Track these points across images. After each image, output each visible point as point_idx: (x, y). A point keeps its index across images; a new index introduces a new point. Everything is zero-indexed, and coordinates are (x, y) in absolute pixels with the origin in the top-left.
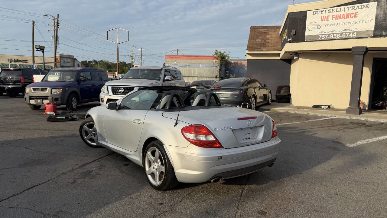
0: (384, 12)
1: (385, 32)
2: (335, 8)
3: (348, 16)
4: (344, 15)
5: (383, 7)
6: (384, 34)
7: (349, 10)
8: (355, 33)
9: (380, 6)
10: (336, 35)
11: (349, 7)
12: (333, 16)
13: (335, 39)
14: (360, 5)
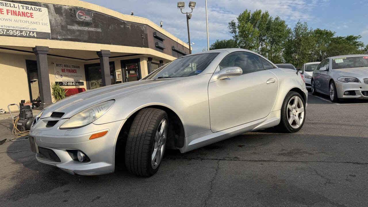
0: (55, 19)
2: (9, 3)
3: (24, 14)
4: (19, 12)
5: (53, 14)
6: (59, 37)
7: (23, 8)
8: (35, 33)
9: (50, 13)
10: (16, 32)
11: (23, 6)
12: (7, 10)
13: (16, 36)
14: (33, 7)
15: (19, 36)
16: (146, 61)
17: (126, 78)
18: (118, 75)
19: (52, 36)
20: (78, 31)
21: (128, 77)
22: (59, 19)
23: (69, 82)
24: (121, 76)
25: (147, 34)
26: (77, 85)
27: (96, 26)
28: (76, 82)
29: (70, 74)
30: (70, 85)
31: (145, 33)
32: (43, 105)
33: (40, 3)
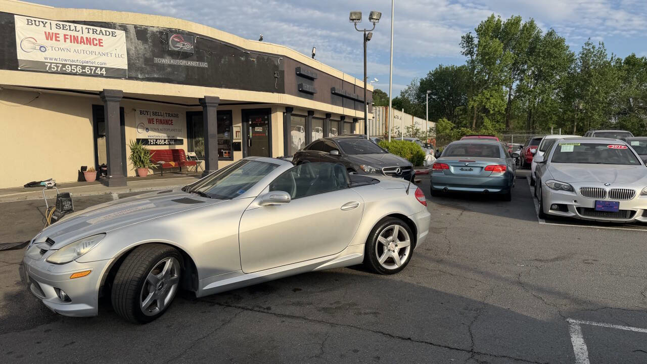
0: (136, 48)
1: (141, 74)
2: (68, 24)
3: (89, 41)
4: (82, 38)
5: (133, 41)
6: (140, 76)
7: (89, 32)
8: (104, 69)
9: (129, 39)
10: (76, 68)
11: (88, 29)
12: (65, 35)
13: (75, 74)
14: (103, 29)
15: (80, 75)
16: (282, 113)
17: (248, 138)
18: (237, 132)
19: (130, 74)
20: (170, 66)
21: (251, 137)
22: (142, 47)
23: (159, 139)
24: (240, 135)
25: (283, 72)
26: (172, 144)
27: (200, 59)
28: (170, 140)
29: (161, 126)
30: (159, 145)
31: (280, 69)
32: (109, 178)
33: (115, 24)
